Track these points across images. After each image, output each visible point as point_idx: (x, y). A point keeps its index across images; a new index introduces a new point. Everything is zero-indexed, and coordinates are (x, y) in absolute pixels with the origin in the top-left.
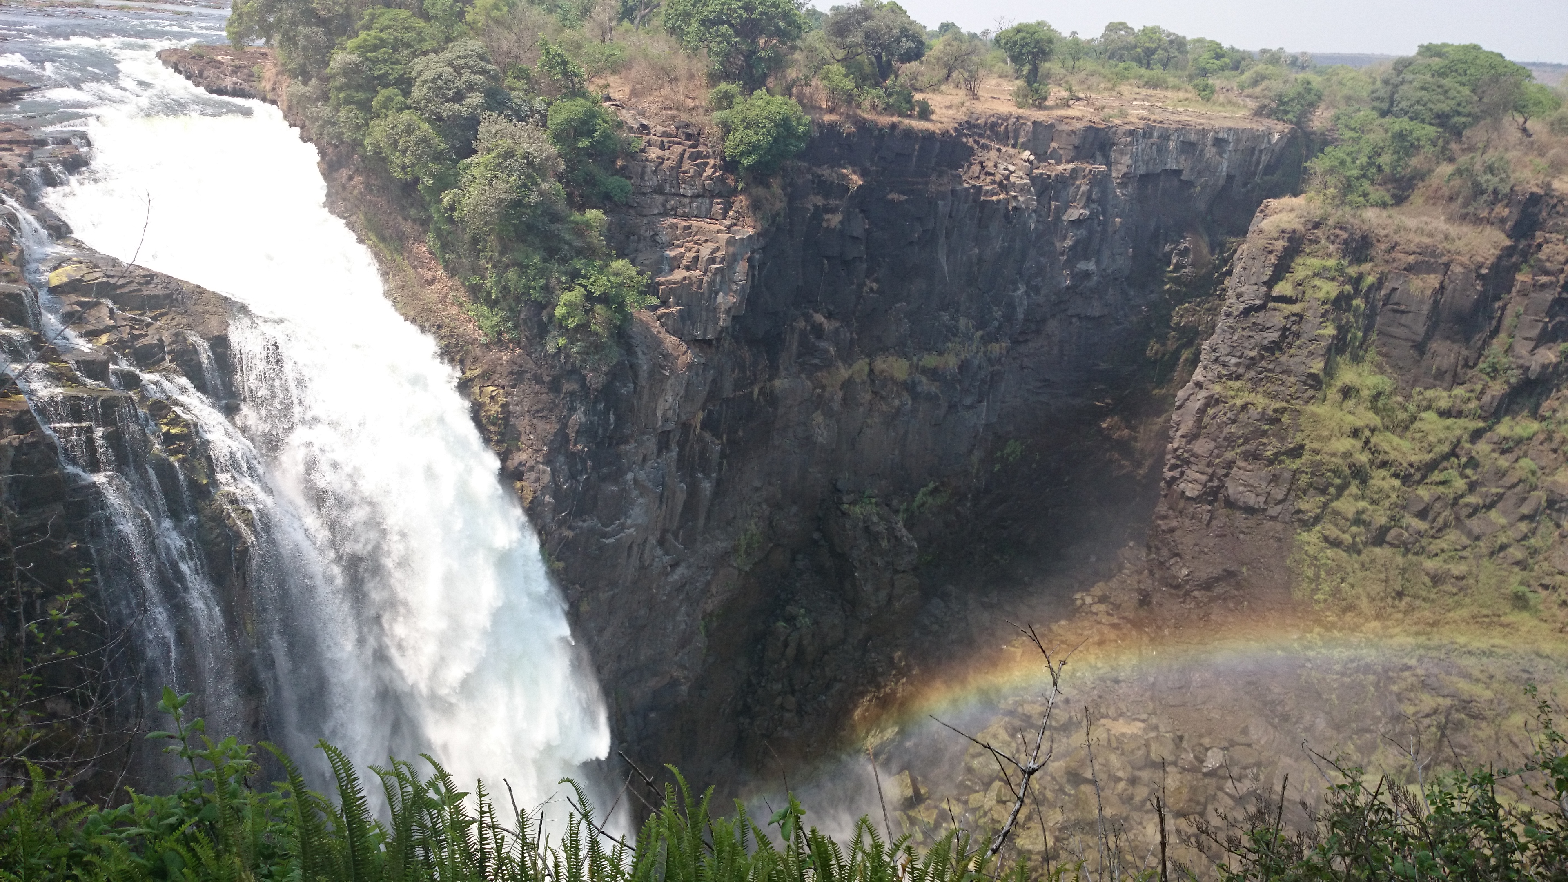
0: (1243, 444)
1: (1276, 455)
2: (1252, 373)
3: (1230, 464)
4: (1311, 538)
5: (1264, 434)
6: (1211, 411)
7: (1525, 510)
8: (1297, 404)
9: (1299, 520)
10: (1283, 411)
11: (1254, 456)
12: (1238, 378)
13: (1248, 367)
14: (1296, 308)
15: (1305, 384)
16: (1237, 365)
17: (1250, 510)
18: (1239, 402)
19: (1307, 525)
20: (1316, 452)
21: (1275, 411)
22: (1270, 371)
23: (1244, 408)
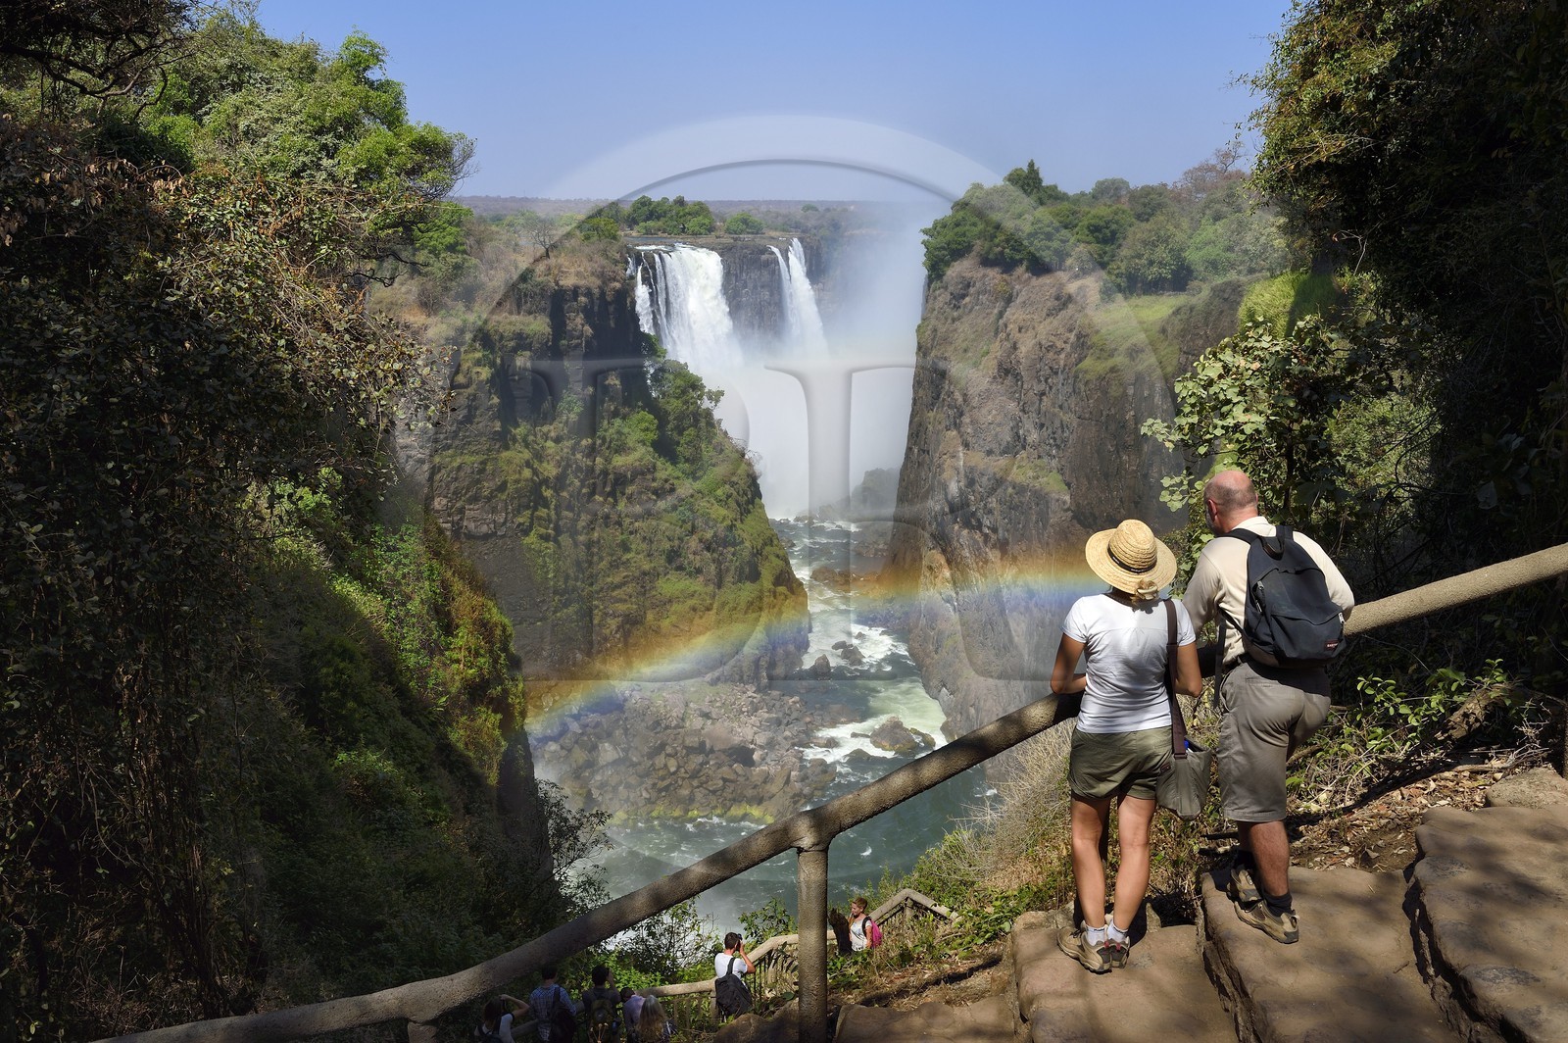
0: (466, 493)
1: (491, 493)
2: (457, 442)
3: (461, 511)
4: (531, 539)
5: (478, 481)
6: (437, 477)
7: (608, 489)
8: (494, 455)
9: (522, 531)
10: (484, 463)
11: (475, 499)
12: (448, 447)
13: (454, 438)
14: (470, 390)
15: (493, 439)
16: (446, 438)
17: (486, 537)
18: (455, 464)
19: (526, 533)
20: (517, 481)
21: (482, 463)
22: (468, 437)
23: (459, 468)
